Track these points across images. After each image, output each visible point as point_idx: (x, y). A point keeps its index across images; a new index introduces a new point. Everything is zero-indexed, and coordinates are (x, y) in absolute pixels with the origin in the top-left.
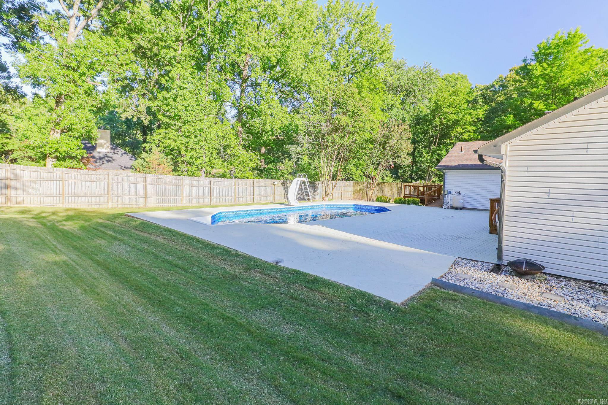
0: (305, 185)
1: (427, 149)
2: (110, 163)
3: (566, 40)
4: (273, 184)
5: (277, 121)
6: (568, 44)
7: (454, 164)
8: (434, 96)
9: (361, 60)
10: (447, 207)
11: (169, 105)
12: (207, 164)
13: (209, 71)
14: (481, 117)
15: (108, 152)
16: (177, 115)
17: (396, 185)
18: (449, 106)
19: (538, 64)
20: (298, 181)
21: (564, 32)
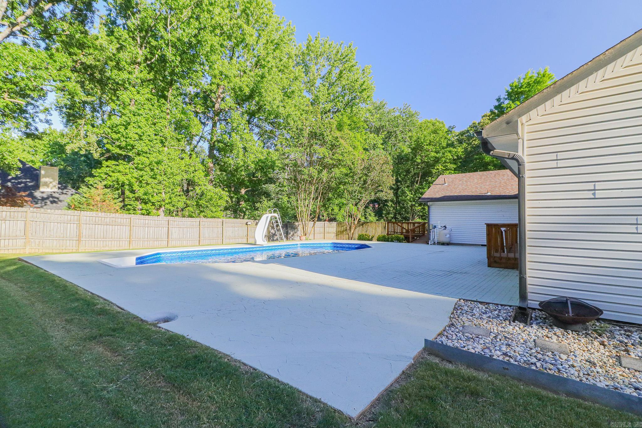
0: (277, 222)
1: (410, 188)
2: (54, 205)
3: (536, 80)
4: (246, 224)
5: (251, 155)
6: (538, 83)
7: (438, 196)
8: (414, 134)
9: (341, 99)
10: (432, 242)
11: (119, 132)
12: (167, 201)
13: (170, 97)
14: (461, 155)
15: (54, 192)
16: (129, 145)
17: (380, 225)
18: (430, 144)
19: (511, 102)
20: (268, 217)
21: (534, 71)
